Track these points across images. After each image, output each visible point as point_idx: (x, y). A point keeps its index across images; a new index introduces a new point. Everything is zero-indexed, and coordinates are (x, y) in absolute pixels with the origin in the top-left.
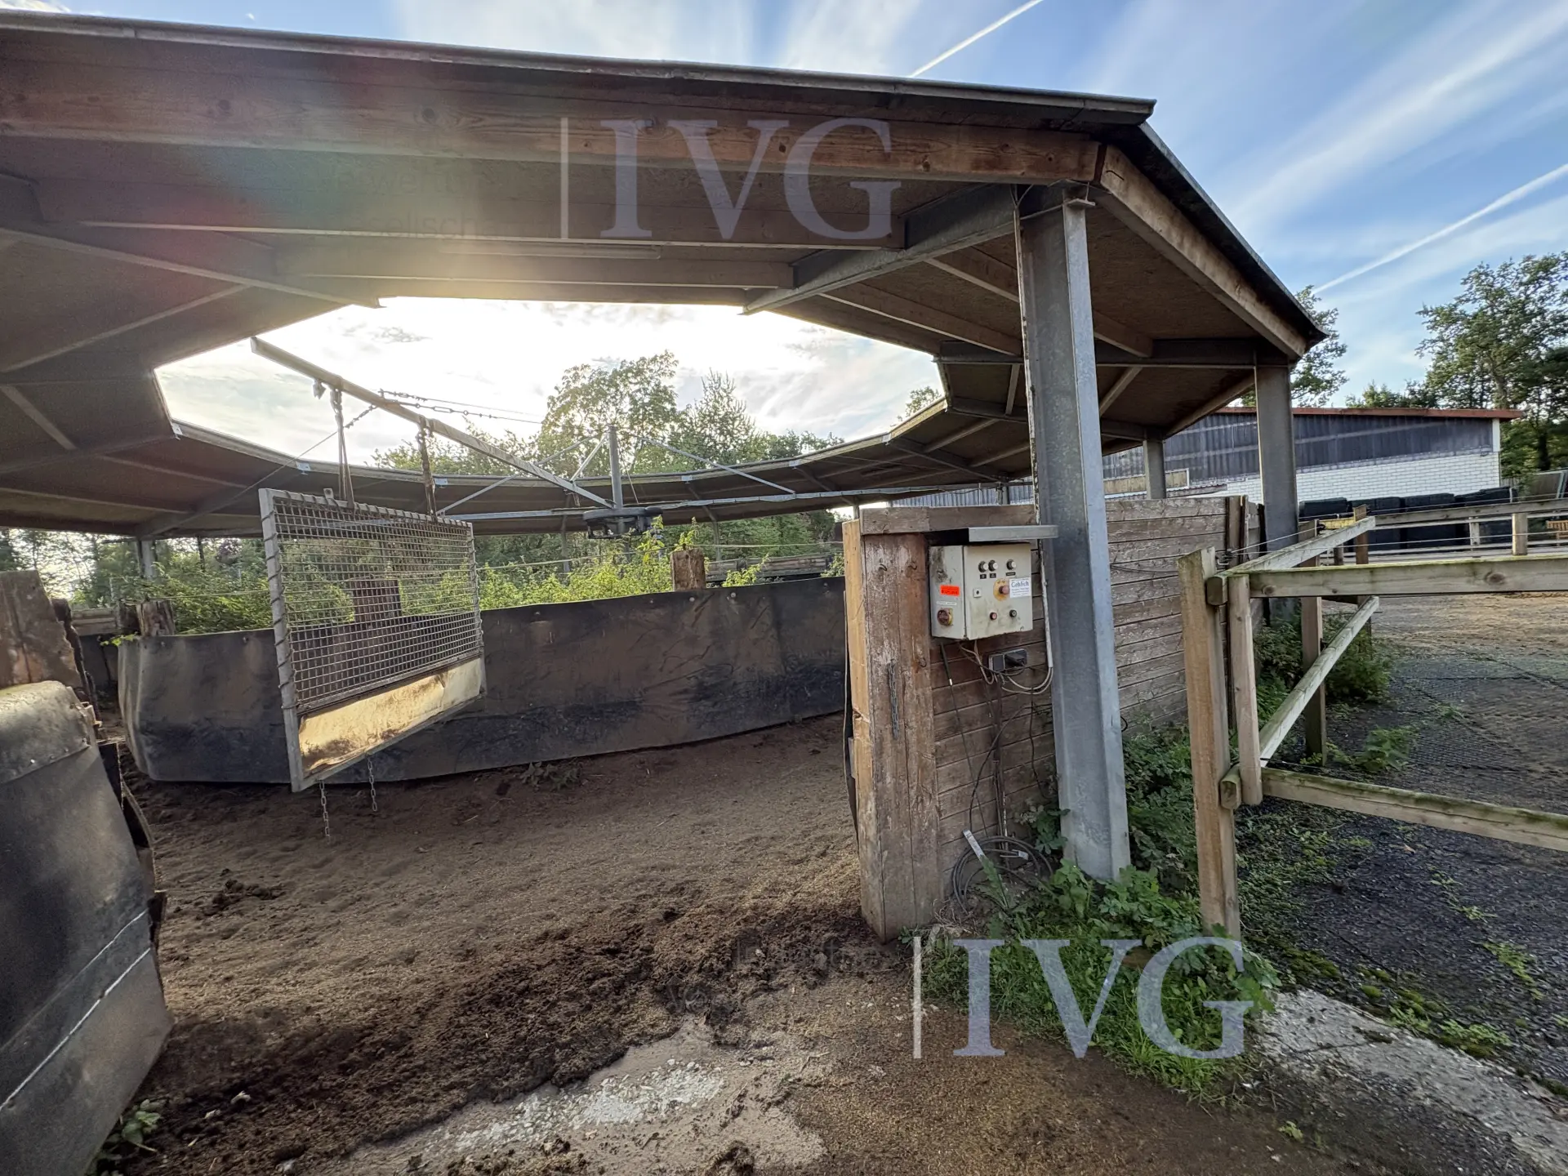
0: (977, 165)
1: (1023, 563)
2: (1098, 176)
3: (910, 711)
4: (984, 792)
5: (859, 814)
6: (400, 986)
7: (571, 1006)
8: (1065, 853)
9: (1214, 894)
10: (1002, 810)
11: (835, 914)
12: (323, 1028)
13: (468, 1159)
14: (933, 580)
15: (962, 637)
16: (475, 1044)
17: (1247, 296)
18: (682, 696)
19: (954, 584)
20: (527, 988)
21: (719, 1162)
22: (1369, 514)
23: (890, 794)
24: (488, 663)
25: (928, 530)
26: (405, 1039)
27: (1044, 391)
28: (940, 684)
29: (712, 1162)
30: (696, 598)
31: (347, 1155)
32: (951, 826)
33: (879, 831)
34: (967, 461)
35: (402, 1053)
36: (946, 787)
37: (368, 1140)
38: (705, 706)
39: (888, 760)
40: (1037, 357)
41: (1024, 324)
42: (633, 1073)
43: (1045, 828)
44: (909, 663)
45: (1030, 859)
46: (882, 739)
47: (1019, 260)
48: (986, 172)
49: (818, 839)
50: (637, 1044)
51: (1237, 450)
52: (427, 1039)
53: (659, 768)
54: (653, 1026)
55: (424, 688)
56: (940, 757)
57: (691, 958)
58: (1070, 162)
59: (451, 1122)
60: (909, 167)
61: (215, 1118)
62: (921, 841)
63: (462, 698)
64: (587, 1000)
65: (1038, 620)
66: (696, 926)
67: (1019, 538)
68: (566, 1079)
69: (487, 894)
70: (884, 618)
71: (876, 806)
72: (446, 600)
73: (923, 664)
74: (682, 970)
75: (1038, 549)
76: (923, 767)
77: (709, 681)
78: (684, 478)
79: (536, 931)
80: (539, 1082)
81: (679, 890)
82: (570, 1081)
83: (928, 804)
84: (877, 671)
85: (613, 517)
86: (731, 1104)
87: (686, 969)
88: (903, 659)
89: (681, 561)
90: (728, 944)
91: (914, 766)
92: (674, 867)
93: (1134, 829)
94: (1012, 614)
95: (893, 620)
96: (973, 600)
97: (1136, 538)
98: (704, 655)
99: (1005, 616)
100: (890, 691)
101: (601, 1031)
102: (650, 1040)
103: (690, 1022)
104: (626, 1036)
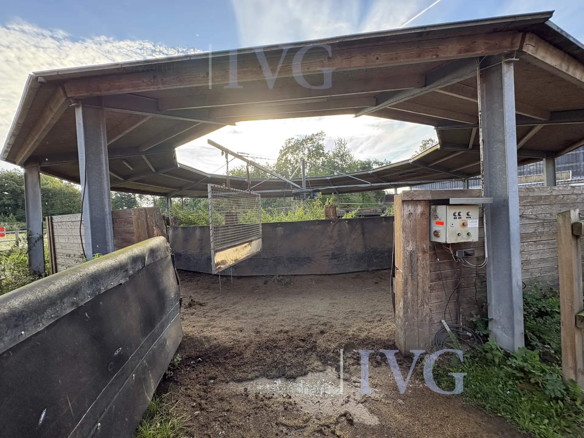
0: (460, 52)
1: (475, 213)
2: (521, 47)
3: (420, 269)
4: (451, 306)
5: (396, 306)
6: (239, 338)
8: (490, 336)
10: (460, 314)
11: (384, 343)
12: (220, 345)
13: (261, 393)
14: (432, 219)
15: (444, 242)
16: (262, 359)
18: (327, 257)
19: (441, 221)
20: (276, 346)
21: (341, 416)
23: (410, 300)
24: (263, 241)
25: (430, 199)
26: (242, 353)
27: (488, 142)
28: (433, 260)
29: (339, 415)
30: (333, 222)
31: (227, 383)
32: (436, 317)
33: (404, 313)
34: (448, 170)
35: (241, 357)
36: (434, 302)
37: (233, 380)
38: (334, 261)
39: (409, 288)
40: (486, 126)
41: (480, 113)
42: (311, 381)
43: (480, 325)
44: (420, 251)
45: (472, 337)
46: (407, 279)
47: (479, 87)
48: (465, 54)
49: (378, 315)
50: (312, 372)
52: (247, 354)
53: (317, 282)
54: (317, 367)
55: (246, 247)
56: (432, 289)
58: (507, 43)
59: (255, 381)
60: (429, 57)
61: (193, 363)
62: (422, 321)
63: (255, 251)
64: (295, 354)
65: (481, 237)
66: (332, 337)
67: (473, 203)
69: (262, 315)
70: (410, 233)
71: (404, 304)
72: (249, 219)
73: (426, 251)
74: (327, 351)
75: (482, 208)
76: (424, 292)
77: (337, 252)
78: (327, 178)
79: (278, 329)
80: (281, 376)
81: (325, 324)
82: (290, 378)
83: (426, 306)
84: (406, 253)
85: (302, 192)
86: (345, 398)
88: (417, 248)
89: (328, 209)
90: (343, 345)
91: (420, 291)
94: (468, 234)
95: (414, 233)
96: (450, 227)
97: (535, 204)
98: (335, 243)
99: (465, 235)
100: (411, 261)
101: (300, 364)
102: (317, 371)
103: (330, 369)
104: (308, 368)
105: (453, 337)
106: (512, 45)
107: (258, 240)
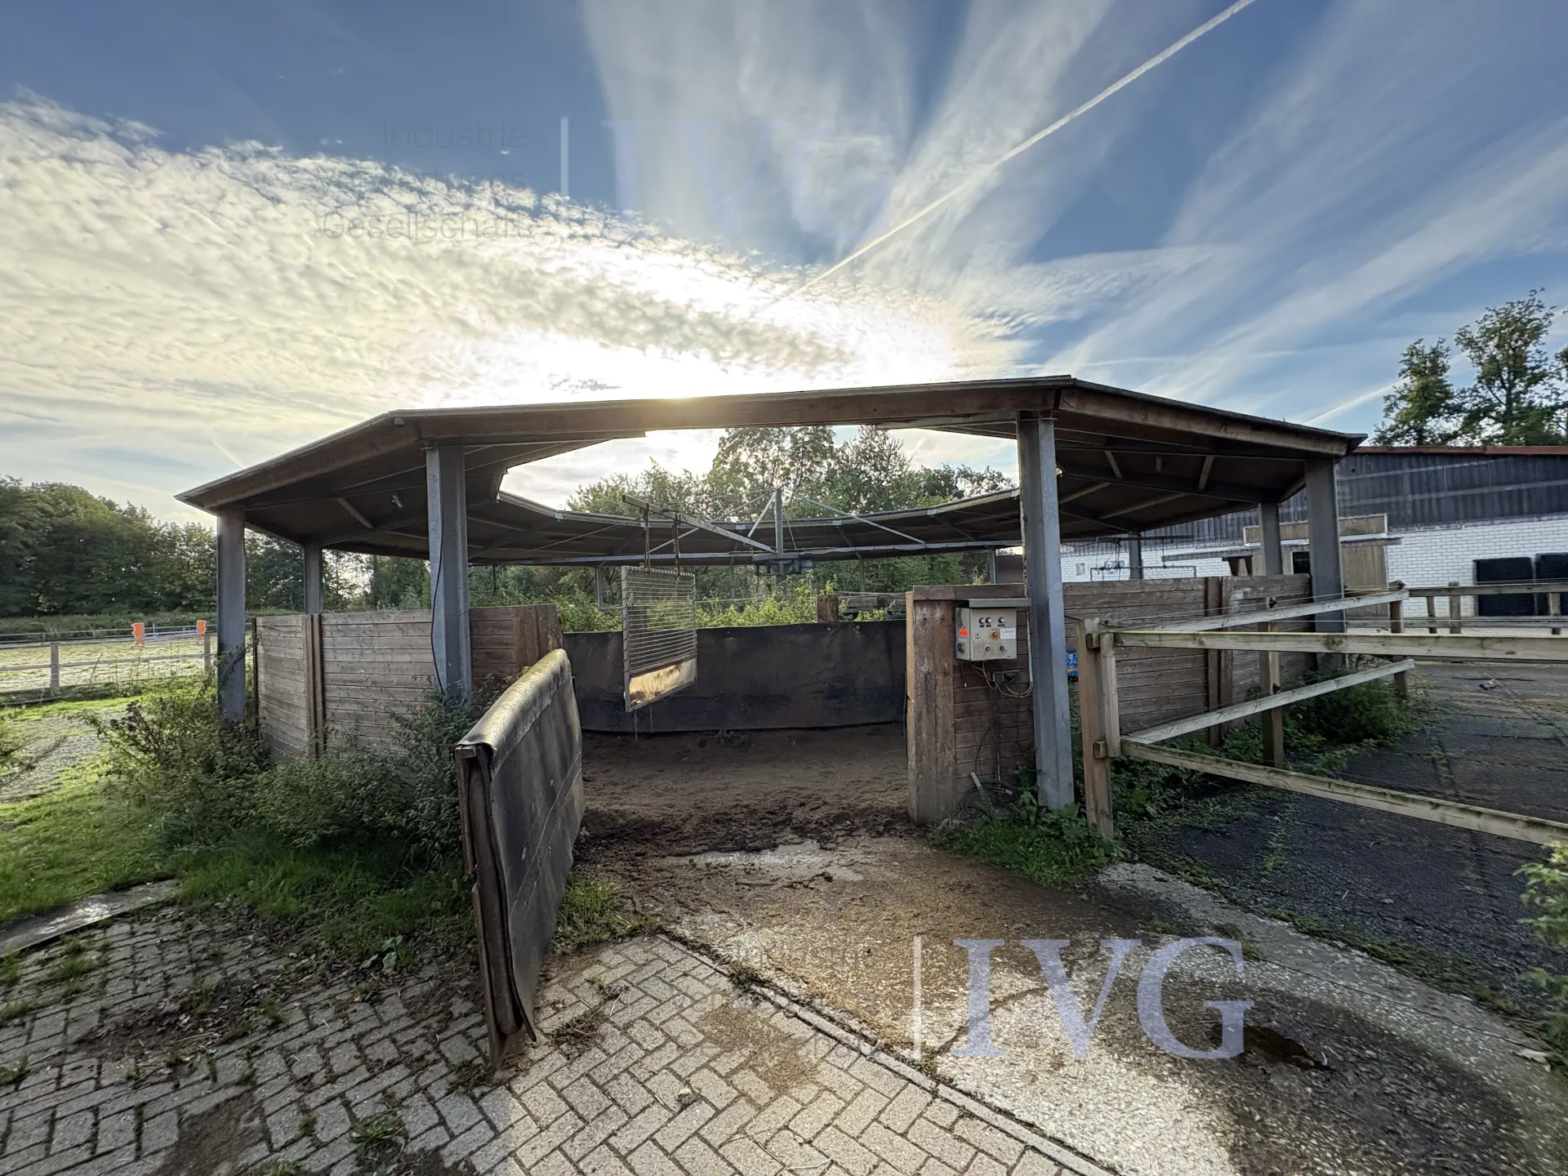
1: (1011, 619)
2: (1056, 405)
3: (939, 699)
4: (987, 753)
7: (752, 827)
9: (1092, 806)
10: (998, 765)
11: (893, 811)
13: (713, 864)
14: (956, 628)
15: (969, 659)
16: (709, 833)
18: (818, 695)
19: (965, 629)
20: (731, 819)
21: (818, 875)
23: (925, 743)
24: (698, 662)
25: (951, 599)
26: (679, 827)
28: (958, 686)
29: (815, 875)
30: (831, 628)
31: (663, 857)
32: (963, 768)
33: (917, 762)
35: (678, 831)
36: (960, 746)
37: (670, 854)
38: (834, 703)
39: (924, 724)
42: (782, 852)
43: (1027, 778)
44: (940, 672)
45: (1013, 796)
46: (922, 714)
50: (784, 844)
51: (1452, 493)
52: (687, 829)
53: (799, 741)
54: (791, 840)
55: (671, 671)
56: (957, 728)
57: (812, 819)
58: (1038, 401)
59: (704, 854)
62: (943, 773)
63: (686, 682)
64: (760, 826)
65: (1022, 654)
67: (1007, 605)
68: (752, 849)
70: (928, 647)
71: (916, 749)
73: (949, 673)
74: (807, 823)
75: (1022, 611)
76: (946, 732)
77: (838, 686)
78: (835, 523)
79: (731, 804)
80: (739, 849)
81: (808, 796)
83: (948, 752)
84: (921, 675)
85: (775, 560)
86: (825, 863)
88: (936, 669)
89: (823, 602)
90: (834, 816)
91: (940, 730)
92: (806, 789)
94: (1002, 648)
95: (931, 647)
96: (975, 638)
98: (835, 668)
99: (997, 650)
100: (927, 686)
101: (766, 836)
102: (790, 844)
103: (809, 841)
104: (779, 841)
105: (982, 792)
106: (1045, 402)
107: (690, 662)
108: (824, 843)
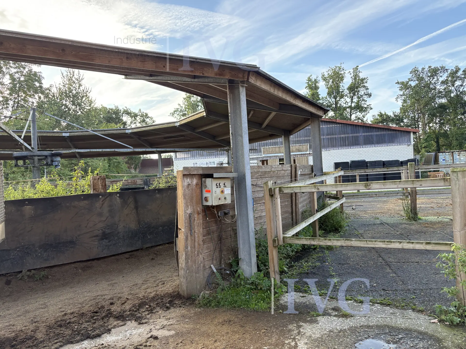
0: (216, 74)
1: (228, 183)
2: (248, 79)
3: (196, 227)
4: (217, 254)
5: (179, 261)
7: (88, 324)
9: (272, 270)
10: (222, 259)
11: (171, 294)
14: (203, 188)
15: (211, 205)
16: (59, 334)
17: (299, 101)
18: (95, 238)
19: (209, 189)
21: (148, 338)
22: (342, 170)
23: (189, 253)
25: (202, 173)
27: (235, 134)
28: (204, 220)
29: (146, 339)
30: (102, 196)
32: (207, 263)
33: (186, 264)
34: (214, 137)
36: (206, 252)
38: (105, 242)
39: (189, 242)
40: (233, 124)
41: (229, 115)
42: (116, 332)
43: (234, 264)
44: (196, 213)
45: (230, 273)
46: (187, 236)
47: (228, 96)
50: (114, 328)
51: (327, 137)
52: (40, 336)
53: (84, 269)
54: (117, 324)
56: (204, 242)
57: (126, 309)
58: (241, 76)
60: (198, 74)
62: (198, 268)
65: (233, 201)
67: (227, 177)
68: (95, 336)
69: (27, 312)
70: (189, 199)
71: (185, 257)
73: (200, 213)
75: (233, 179)
76: (199, 245)
77: (108, 231)
78: (64, 135)
79: (60, 314)
80: (86, 338)
81: (112, 299)
83: (200, 256)
84: (187, 215)
85: (32, 156)
86: (148, 331)
87: (124, 312)
88: (194, 212)
89: (96, 181)
90: (137, 305)
91: (196, 244)
92: (106, 295)
93: (258, 261)
94: (225, 198)
95: (191, 200)
96: (214, 194)
97: (263, 177)
98: (105, 221)
99: (223, 199)
100: (190, 221)
101: (102, 326)
102: (118, 327)
103: (129, 322)
104: (110, 327)
105: (218, 275)
106: (243, 77)
108: (140, 321)
